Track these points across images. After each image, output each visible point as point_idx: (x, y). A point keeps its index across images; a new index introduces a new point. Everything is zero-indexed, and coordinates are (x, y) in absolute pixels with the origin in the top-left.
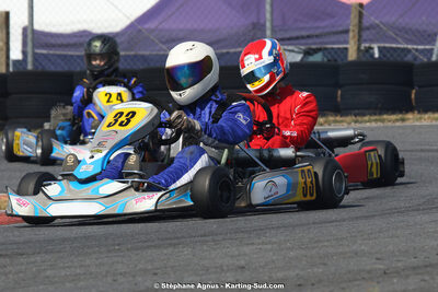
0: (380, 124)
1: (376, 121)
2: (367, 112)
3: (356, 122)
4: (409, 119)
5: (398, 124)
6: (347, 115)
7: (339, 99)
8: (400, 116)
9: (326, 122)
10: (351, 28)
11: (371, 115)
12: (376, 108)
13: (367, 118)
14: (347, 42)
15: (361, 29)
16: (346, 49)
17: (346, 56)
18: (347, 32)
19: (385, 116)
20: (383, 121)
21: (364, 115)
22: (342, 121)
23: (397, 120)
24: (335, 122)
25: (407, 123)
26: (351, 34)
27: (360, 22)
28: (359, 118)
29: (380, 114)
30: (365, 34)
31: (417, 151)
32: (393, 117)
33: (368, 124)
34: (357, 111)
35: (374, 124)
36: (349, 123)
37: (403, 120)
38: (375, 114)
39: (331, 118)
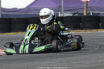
0: (91, 32)
1: (90, 31)
2: (88, 29)
3: (85, 31)
4: (99, 31)
5: (96, 32)
6: (83, 30)
7: (81, 26)
8: (96, 30)
9: (77, 31)
10: (85, 7)
11: (89, 30)
12: (90, 28)
13: (88, 30)
14: (83, 11)
15: (87, 8)
16: (83, 13)
17: (83, 15)
18: (83, 8)
19: (93, 30)
20: (92, 31)
21: (87, 30)
22: (81, 31)
23: (96, 31)
24: (80, 31)
25: (98, 32)
26: (84, 9)
27: (87, 6)
28: (86, 31)
29: (91, 29)
30: (88, 9)
31: (100, 39)
32: (95, 30)
33: (88, 32)
34: (85, 29)
35: (90, 32)
36: (83, 32)
37: (97, 31)
38: (90, 29)
39: (79, 30)
